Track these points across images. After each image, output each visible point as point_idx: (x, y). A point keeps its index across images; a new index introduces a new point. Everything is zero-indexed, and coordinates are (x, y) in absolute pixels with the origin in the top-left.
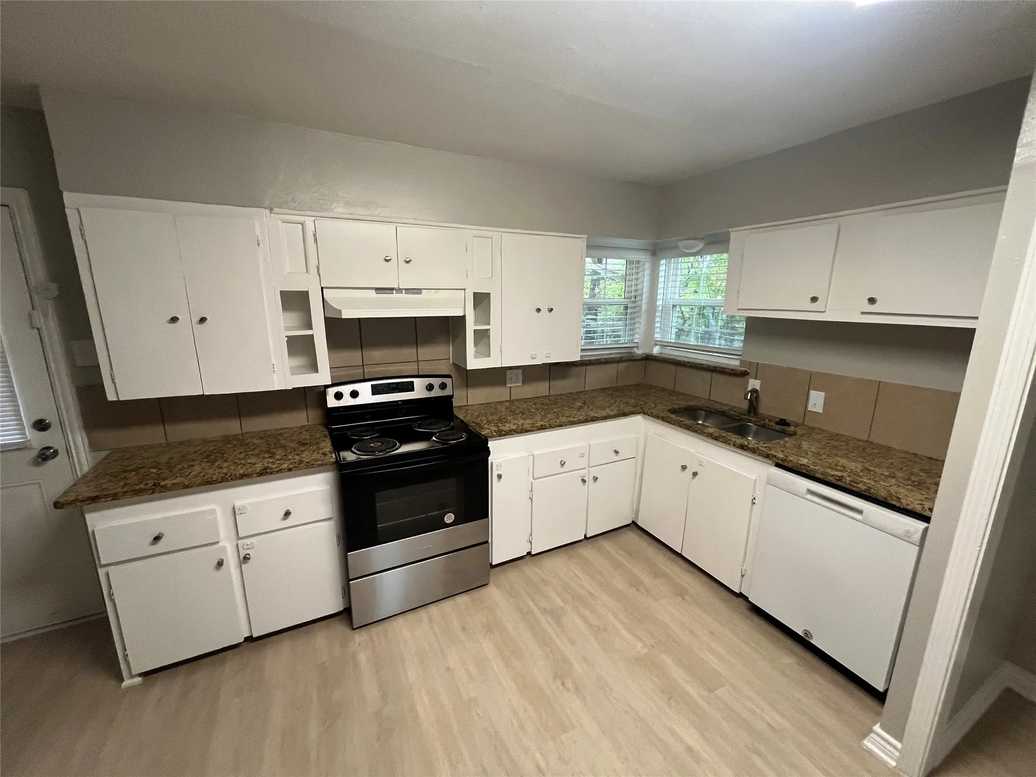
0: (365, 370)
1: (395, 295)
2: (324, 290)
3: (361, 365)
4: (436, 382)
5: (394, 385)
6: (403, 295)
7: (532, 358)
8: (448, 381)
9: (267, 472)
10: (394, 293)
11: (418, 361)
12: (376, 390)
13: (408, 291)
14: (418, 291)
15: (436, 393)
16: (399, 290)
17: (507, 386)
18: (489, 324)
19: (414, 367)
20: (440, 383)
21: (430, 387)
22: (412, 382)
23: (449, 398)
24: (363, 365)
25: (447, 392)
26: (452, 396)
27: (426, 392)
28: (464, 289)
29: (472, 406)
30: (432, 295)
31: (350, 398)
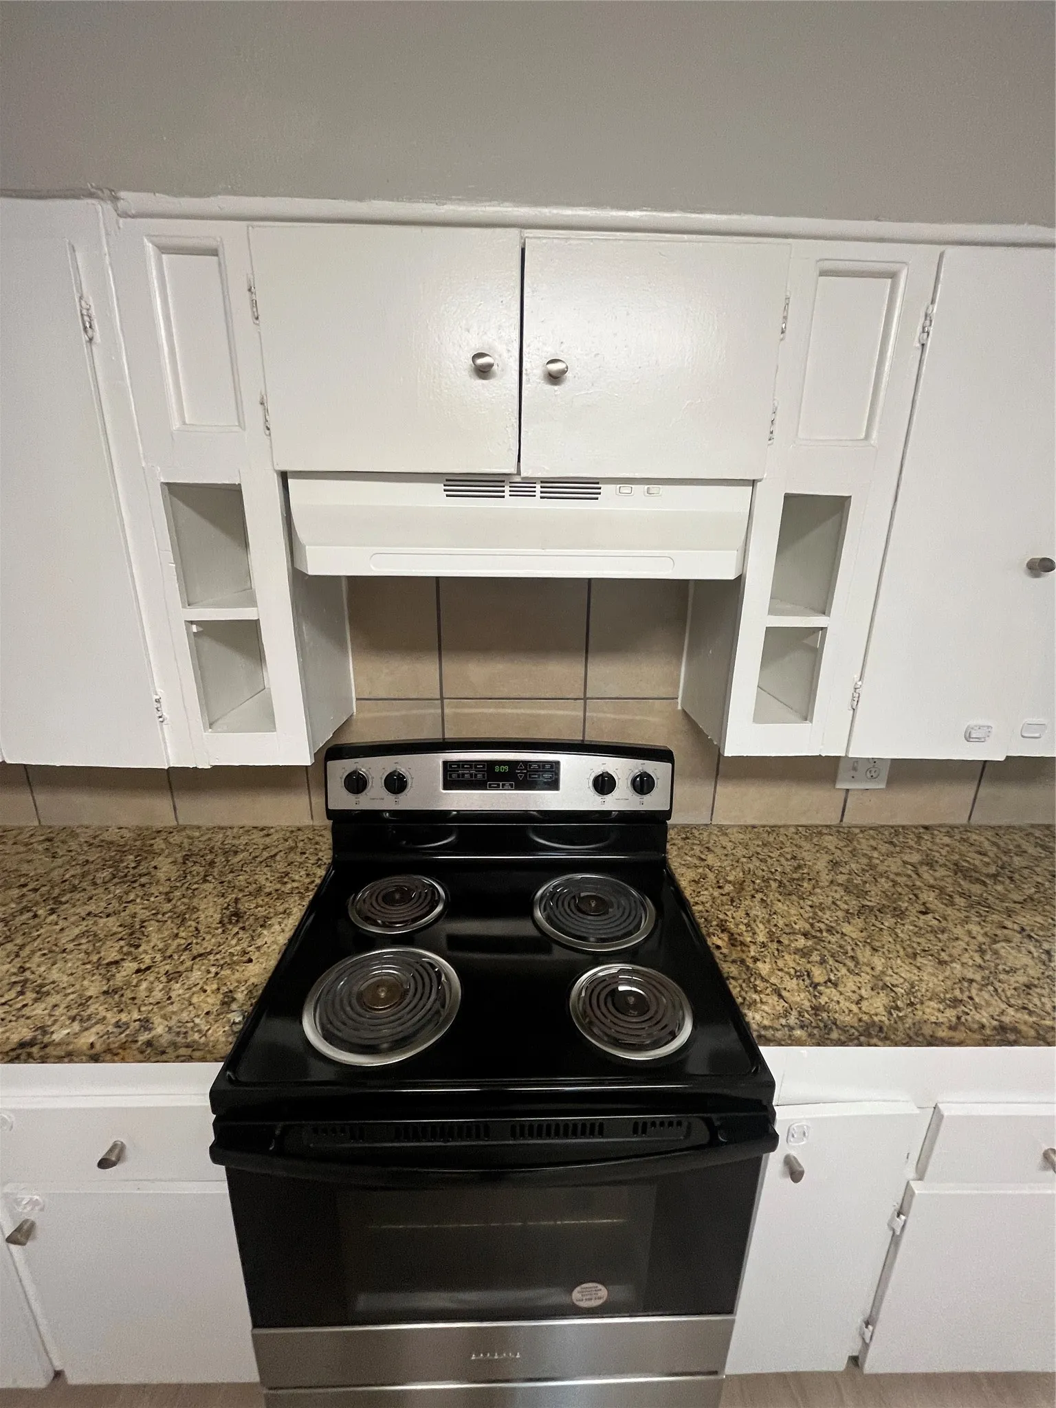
0: (447, 711)
1: (509, 504)
2: (290, 481)
3: (439, 697)
4: (621, 768)
5: (506, 768)
6: (535, 504)
7: (968, 738)
8: (658, 769)
9: (30, 1055)
10: (507, 494)
11: (585, 699)
12: (455, 777)
13: (556, 487)
14: (586, 487)
15: (621, 800)
16: (524, 487)
17: (838, 786)
18: (824, 611)
19: (574, 713)
20: (636, 772)
21: (604, 784)
22: (556, 765)
23: (658, 820)
24: (442, 698)
25: (653, 802)
26: (667, 814)
27: (591, 792)
28: (753, 483)
29: (723, 830)
30: (636, 501)
31: (384, 792)
